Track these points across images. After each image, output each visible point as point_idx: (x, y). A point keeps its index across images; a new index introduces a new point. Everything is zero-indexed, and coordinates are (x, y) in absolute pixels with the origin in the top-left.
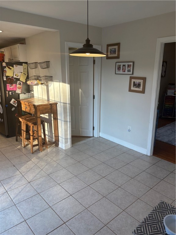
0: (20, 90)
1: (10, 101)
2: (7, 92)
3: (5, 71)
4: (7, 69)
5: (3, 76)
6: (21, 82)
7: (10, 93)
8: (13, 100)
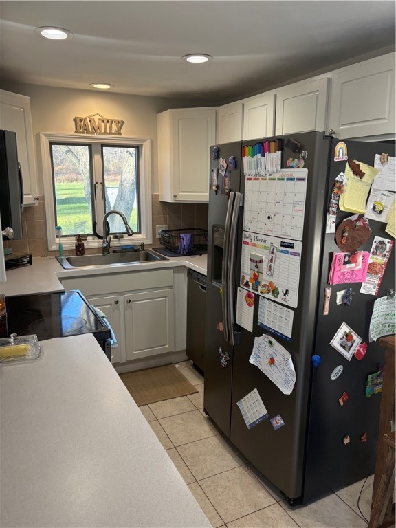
0: (377, 282)
1: (331, 337)
2: (329, 292)
3: (339, 189)
4: (347, 177)
5: (326, 211)
6: (386, 240)
7: (340, 294)
8: (344, 328)
